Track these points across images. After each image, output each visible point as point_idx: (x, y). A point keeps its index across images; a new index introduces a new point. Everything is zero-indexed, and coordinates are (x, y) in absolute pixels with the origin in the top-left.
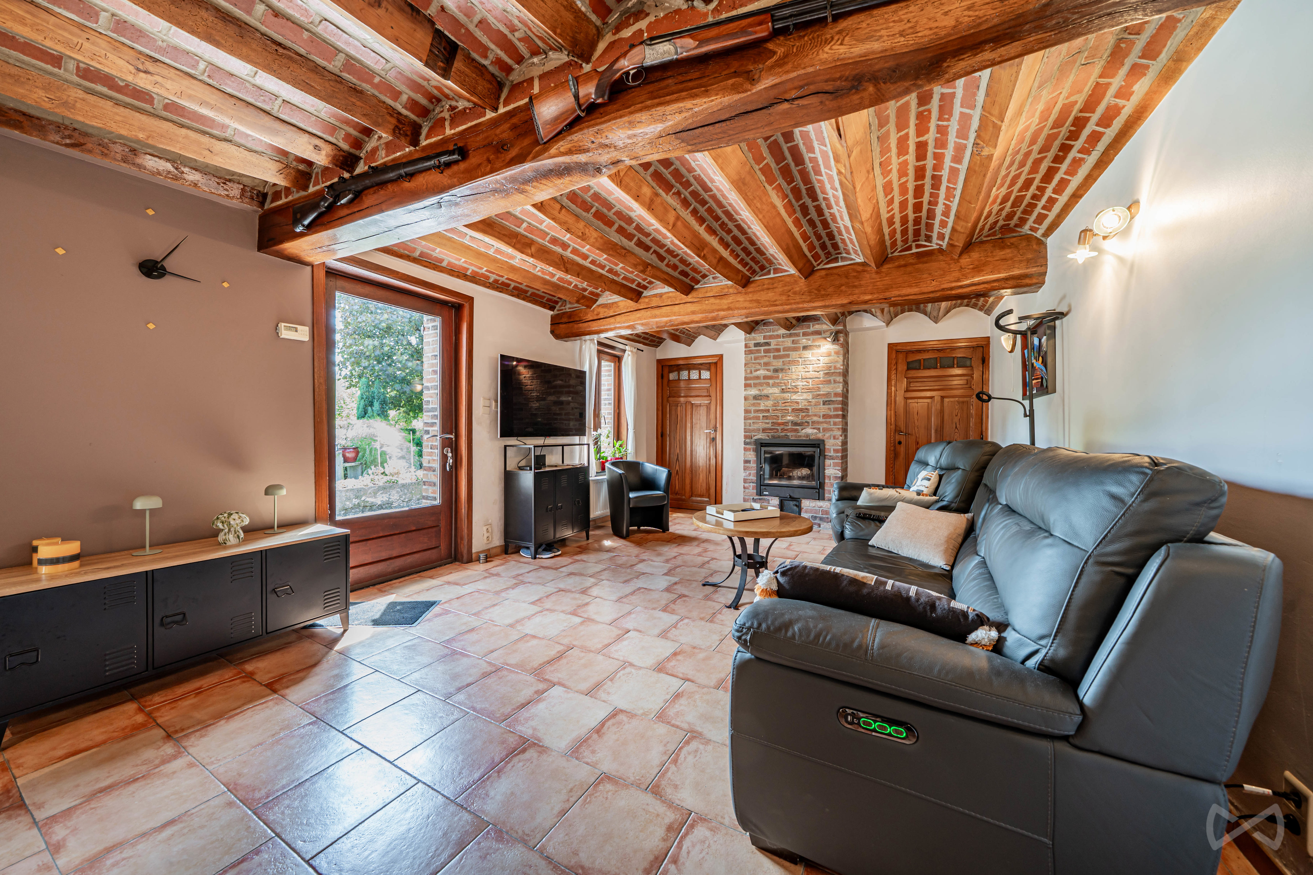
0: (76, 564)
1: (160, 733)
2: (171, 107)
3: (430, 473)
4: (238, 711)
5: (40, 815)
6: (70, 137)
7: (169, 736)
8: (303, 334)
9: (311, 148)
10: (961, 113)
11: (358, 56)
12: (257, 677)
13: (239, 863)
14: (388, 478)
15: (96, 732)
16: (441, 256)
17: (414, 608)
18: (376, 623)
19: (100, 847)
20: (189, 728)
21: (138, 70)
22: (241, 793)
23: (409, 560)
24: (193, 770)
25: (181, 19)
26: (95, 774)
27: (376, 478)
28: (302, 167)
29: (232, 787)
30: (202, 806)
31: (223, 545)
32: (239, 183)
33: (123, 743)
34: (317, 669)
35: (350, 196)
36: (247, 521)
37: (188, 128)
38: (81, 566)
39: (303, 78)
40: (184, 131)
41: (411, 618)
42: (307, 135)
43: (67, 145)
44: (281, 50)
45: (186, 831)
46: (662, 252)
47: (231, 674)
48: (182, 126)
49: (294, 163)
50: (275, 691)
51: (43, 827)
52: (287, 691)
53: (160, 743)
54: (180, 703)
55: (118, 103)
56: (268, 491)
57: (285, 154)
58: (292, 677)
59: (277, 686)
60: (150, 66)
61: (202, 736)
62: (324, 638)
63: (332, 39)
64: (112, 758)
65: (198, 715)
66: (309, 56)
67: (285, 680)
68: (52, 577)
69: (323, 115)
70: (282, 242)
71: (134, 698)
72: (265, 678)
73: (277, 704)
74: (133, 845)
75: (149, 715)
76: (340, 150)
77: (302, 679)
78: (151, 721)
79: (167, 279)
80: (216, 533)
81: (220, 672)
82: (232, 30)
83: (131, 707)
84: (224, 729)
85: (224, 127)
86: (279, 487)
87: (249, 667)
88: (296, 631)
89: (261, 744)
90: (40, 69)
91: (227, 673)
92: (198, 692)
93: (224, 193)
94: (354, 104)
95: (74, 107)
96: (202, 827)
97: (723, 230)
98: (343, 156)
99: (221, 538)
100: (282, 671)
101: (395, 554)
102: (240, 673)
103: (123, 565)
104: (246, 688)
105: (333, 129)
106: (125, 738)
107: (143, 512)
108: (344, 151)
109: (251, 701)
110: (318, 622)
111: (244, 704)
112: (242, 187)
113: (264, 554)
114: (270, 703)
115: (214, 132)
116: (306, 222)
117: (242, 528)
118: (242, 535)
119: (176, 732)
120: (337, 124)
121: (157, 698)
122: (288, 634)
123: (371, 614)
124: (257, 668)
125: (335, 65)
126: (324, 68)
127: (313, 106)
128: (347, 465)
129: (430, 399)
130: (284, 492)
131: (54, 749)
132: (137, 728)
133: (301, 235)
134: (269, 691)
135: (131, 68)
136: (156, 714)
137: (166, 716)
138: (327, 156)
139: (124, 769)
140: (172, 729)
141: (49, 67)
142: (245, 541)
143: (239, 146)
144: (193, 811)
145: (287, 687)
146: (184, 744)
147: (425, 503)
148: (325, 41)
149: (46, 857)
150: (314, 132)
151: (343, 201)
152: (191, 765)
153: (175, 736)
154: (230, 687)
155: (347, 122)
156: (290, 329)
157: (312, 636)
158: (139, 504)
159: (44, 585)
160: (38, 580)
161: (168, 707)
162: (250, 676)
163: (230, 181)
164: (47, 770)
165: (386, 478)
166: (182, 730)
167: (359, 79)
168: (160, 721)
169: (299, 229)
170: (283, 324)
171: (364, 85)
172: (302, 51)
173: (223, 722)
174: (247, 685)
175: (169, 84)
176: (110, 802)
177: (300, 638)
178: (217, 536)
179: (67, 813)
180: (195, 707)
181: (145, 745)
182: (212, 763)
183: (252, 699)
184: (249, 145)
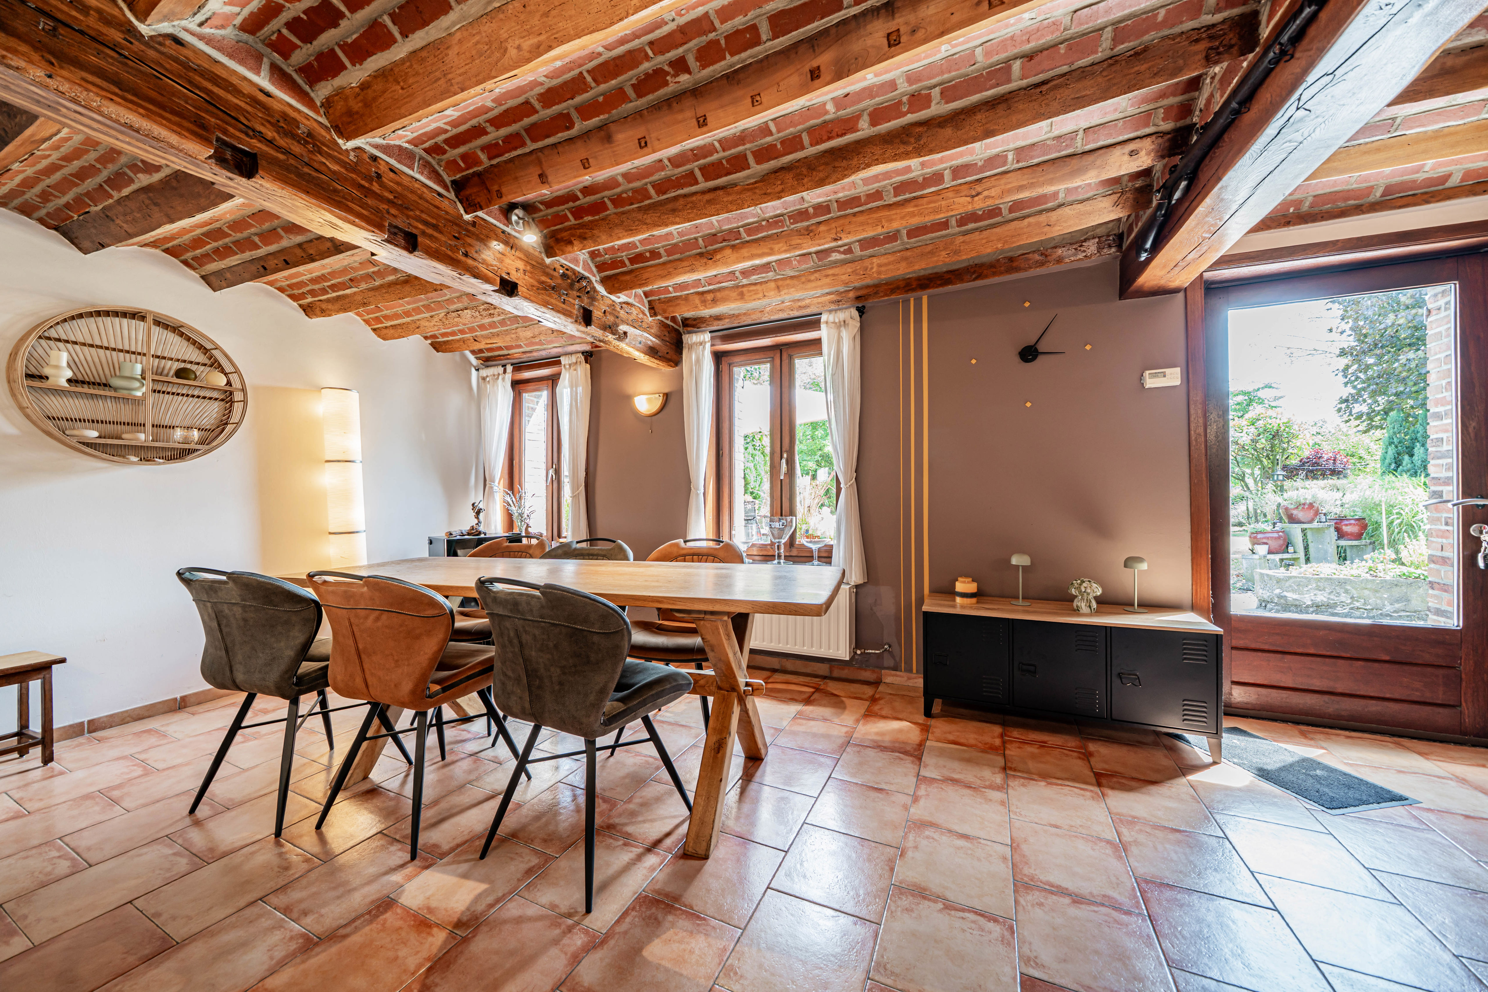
0: (974, 600)
1: (1001, 761)
2: (1016, 206)
3: (1443, 569)
4: (1060, 782)
5: (924, 772)
6: (974, 272)
7: (1004, 769)
8: (1173, 377)
9: (1126, 158)
11: (1127, 12)
12: (1093, 760)
13: (982, 915)
14: (1404, 569)
15: (973, 736)
16: (1442, 171)
17: (1349, 787)
18: (1264, 774)
19: (929, 819)
20: (1019, 771)
21: (973, 197)
22: (1017, 857)
23: (1374, 707)
24: (1001, 808)
25: (965, 137)
26: (956, 765)
27: (1380, 567)
28: (1139, 183)
29: (1014, 846)
30: (989, 843)
31: (1076, 611)
32: (1094, 238)
33: (980, 754)
34: (1153, 789)
35: (1184, 184)
36: (1099, 592)
37: (1029, 216)
38: (978, 602)
39: (1072, 96)
40: (1026, 221)
41: (1332, 799)
42: (1118, 147)
43: (975, 280)
44: (1044, 88)
45: (970, 852)
47: (1073, 744)
48: (1024, 217)
49: (1130, 184)
50: (1099, 785)
51: (921, 780)
52: (1110, 792)
53: (997, 770)
54: (1026, 746)
55: (980, 230)
56: (1129, 562)
57: (1117, 180)
58: (1123, 781)
59: (1104, 781)
60: (979, 188)
61: (1023, 785)
62: (1183, 759)
63: (1090, 25)
64: (968, 761)
65: (1032, 765)
66: (1073, 67)
67: (1115, 780)
68: (963, 607)
69: (1131, 111)
70: (1134, 280)
71: (1003, 724)
72: (1099, 765)
73: (1093, 798)
74: (942, 834)
75: (1004, 743)
76: (1165, 133)
77: (1130, 789)
78: (1000, 750)
79: (1041, 359)
80: (1072, 599)
81: (1067, 737)
82: (1000, 110)
83: (997, 730)
84: (1040, 789)
85: (1055, 194)
86: (1140, 560)
87: (1092, 747)
88: (1158, 734)
89: (1056, 827)
90: (938, 238)
91: (1072, 742)
92: (1043, 745)
93: (1081, 256)
94: (1138, 73)
95: (960, 251)
96: (979, 860)
98: (1169, 140)
99: (1075, 603)
100: (1118, 768)
101: (1340, 688)
102: (1081, 748)
103: (998, 609)
104: (1078, 765)
105: (1146, 117)
106: (984, 751)
107: (1017, 567)
108: (1168, 133)
109: (1074, 780)
110: (1187, 736)
111: (1067, 779)
112: (1097, 240)
113: (1109, 631)
114: (1088, 794)
115: (1050, 205)
116: (1148, 245)
117: (1096, 598)
118: (1094, 605)
119: (1011, 769)
120: (1152, 106)
121: (1016, 733)
122: (1146, 732)
123: (1265, 760)
124: (1098, 752)
125: (1104, 49)
126: (1093, 64)
127: (1116, 110)
128: (1343, 543)
129: (1444, 436)
130: (1144, 566)
131: (950, 733)
132: (992, 749)
133: (1148, 261)
134: (1094, 781)
135: (969, 199)
136: (1008, 746)
137: (1012, 751)
138: (1148, 154)
139: (969, 774)
140: (1009, 765)
141: (944, 232)
142: (1098, 612)
143: (1071, 204)
144: (982, 841)
145: (1113, 788)
146: (1010, 783)
147: (1433, 621)
148: (1084, 35)
149: (908, 800)
150: (1126, 137)
151: (1177, 195)
152: (1002, 803)
153: (1009, 772)
154: (1067, 755)
155: (1162, 95)
156: (1153, 376)
157: (1172, 750)
158: (1015, 560)
159: (958, 611)
160: (954, 606)
161: (1017, 745)
162: (1087, 756)
163: (1085, 240)
164: (940, 744)
165: (1399, 570)
166: (1015, 770)
167: (1137, 38)
168: (1007, 752)
169: (1144, 256)
170: (1148, 372)
171: (1146, 38)
172: (1065, 69)
173: (1043, 783)
174: (1080, 762)
175: (993, 192)
176: (952, 793)
177: (1156, 744)
178: (1073, 601)
179: (933, 780)
180: (1033, 757)
181: (988, 765)
182: (1015, 813)
183: (1076, 779)
184: (1080, 197)
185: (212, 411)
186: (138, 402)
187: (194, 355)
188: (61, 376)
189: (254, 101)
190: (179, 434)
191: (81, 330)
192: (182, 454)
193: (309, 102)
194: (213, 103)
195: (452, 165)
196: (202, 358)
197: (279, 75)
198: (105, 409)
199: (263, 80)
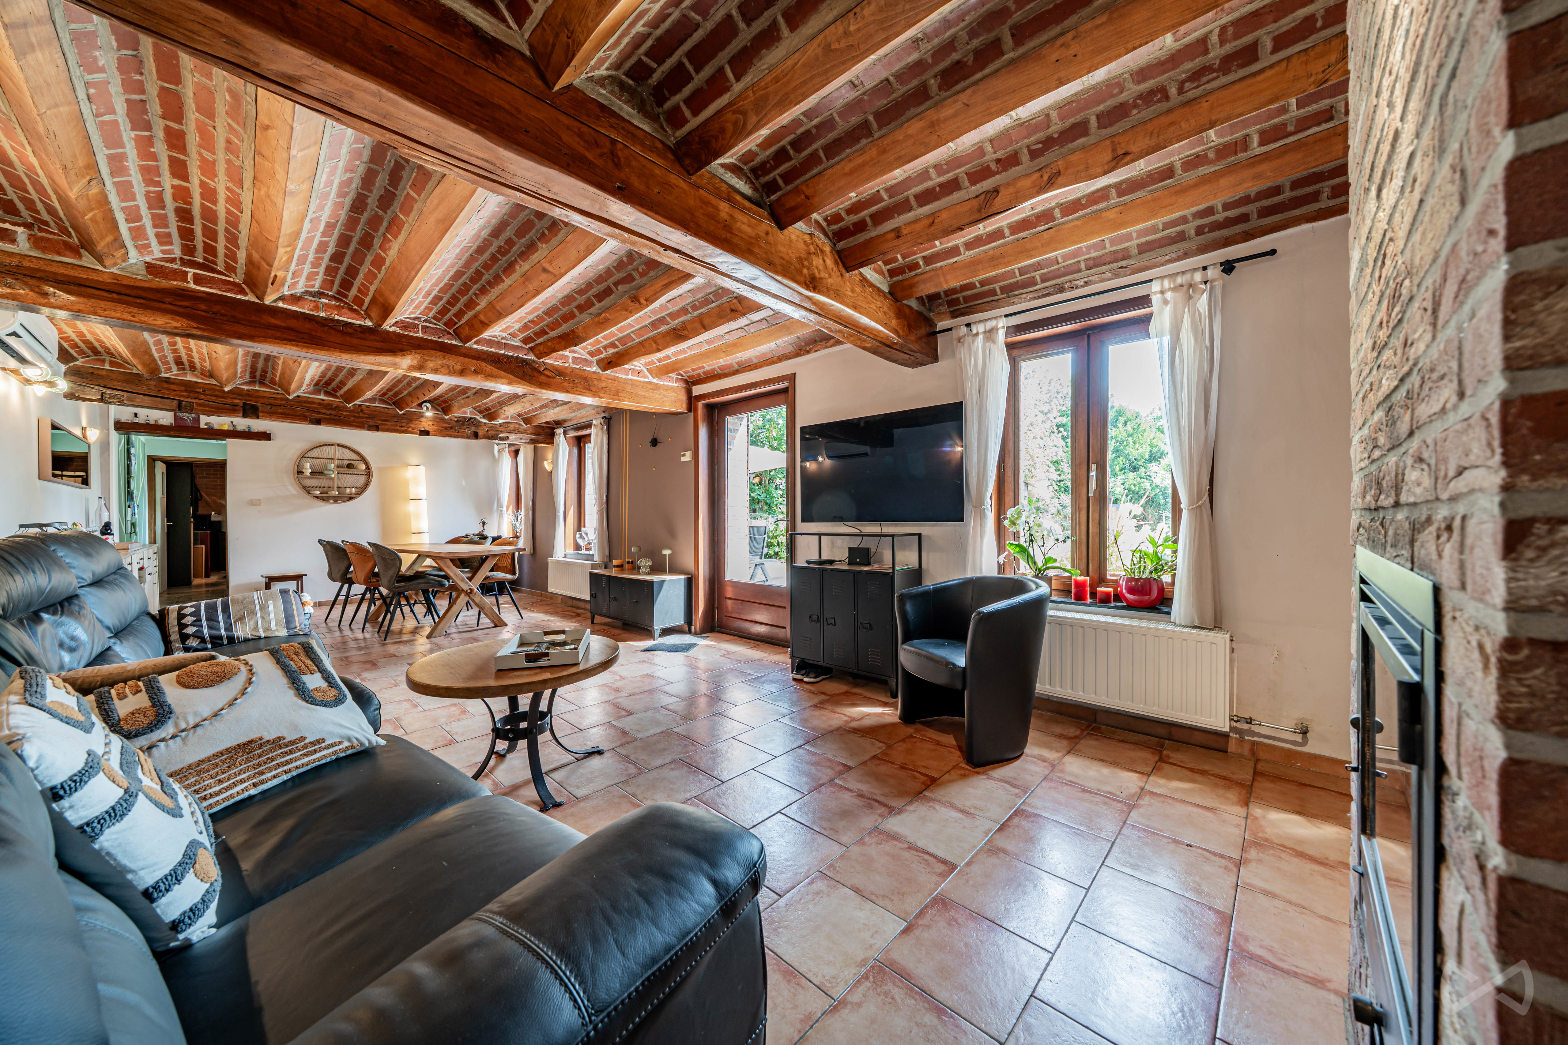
10: (135, 200)
46: (618, 276)
97: (509, 251)
185: (362, 479)
186: (333, 479)
187: (355, 457)
188: (308, 472)
189: (319, 404)
190: (348, 490)
191: (315, 453)
192: (350, 498)
193: (336, 397)
194: (309, 410)
195: (389, 398)
196: (357, 458)
197: (327, 393)
198: (323, 482)
199: (322, 397)
